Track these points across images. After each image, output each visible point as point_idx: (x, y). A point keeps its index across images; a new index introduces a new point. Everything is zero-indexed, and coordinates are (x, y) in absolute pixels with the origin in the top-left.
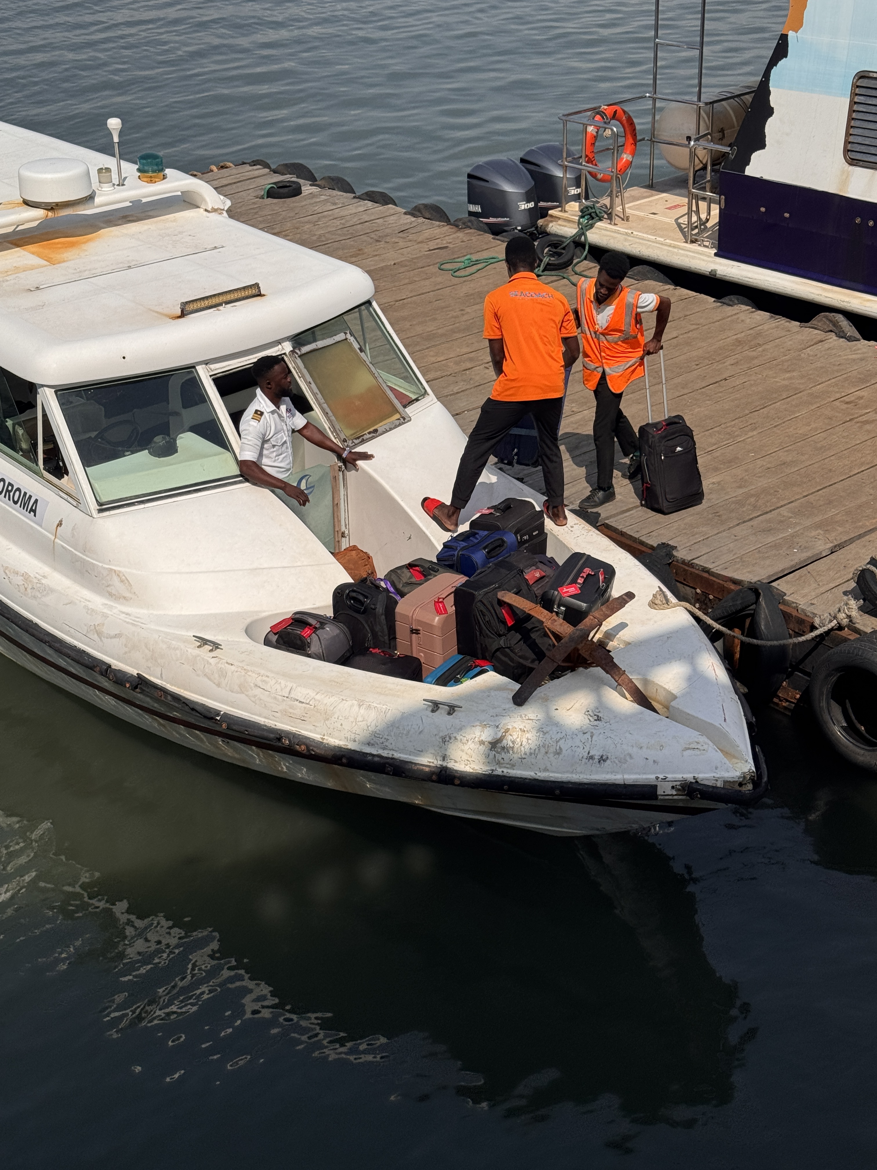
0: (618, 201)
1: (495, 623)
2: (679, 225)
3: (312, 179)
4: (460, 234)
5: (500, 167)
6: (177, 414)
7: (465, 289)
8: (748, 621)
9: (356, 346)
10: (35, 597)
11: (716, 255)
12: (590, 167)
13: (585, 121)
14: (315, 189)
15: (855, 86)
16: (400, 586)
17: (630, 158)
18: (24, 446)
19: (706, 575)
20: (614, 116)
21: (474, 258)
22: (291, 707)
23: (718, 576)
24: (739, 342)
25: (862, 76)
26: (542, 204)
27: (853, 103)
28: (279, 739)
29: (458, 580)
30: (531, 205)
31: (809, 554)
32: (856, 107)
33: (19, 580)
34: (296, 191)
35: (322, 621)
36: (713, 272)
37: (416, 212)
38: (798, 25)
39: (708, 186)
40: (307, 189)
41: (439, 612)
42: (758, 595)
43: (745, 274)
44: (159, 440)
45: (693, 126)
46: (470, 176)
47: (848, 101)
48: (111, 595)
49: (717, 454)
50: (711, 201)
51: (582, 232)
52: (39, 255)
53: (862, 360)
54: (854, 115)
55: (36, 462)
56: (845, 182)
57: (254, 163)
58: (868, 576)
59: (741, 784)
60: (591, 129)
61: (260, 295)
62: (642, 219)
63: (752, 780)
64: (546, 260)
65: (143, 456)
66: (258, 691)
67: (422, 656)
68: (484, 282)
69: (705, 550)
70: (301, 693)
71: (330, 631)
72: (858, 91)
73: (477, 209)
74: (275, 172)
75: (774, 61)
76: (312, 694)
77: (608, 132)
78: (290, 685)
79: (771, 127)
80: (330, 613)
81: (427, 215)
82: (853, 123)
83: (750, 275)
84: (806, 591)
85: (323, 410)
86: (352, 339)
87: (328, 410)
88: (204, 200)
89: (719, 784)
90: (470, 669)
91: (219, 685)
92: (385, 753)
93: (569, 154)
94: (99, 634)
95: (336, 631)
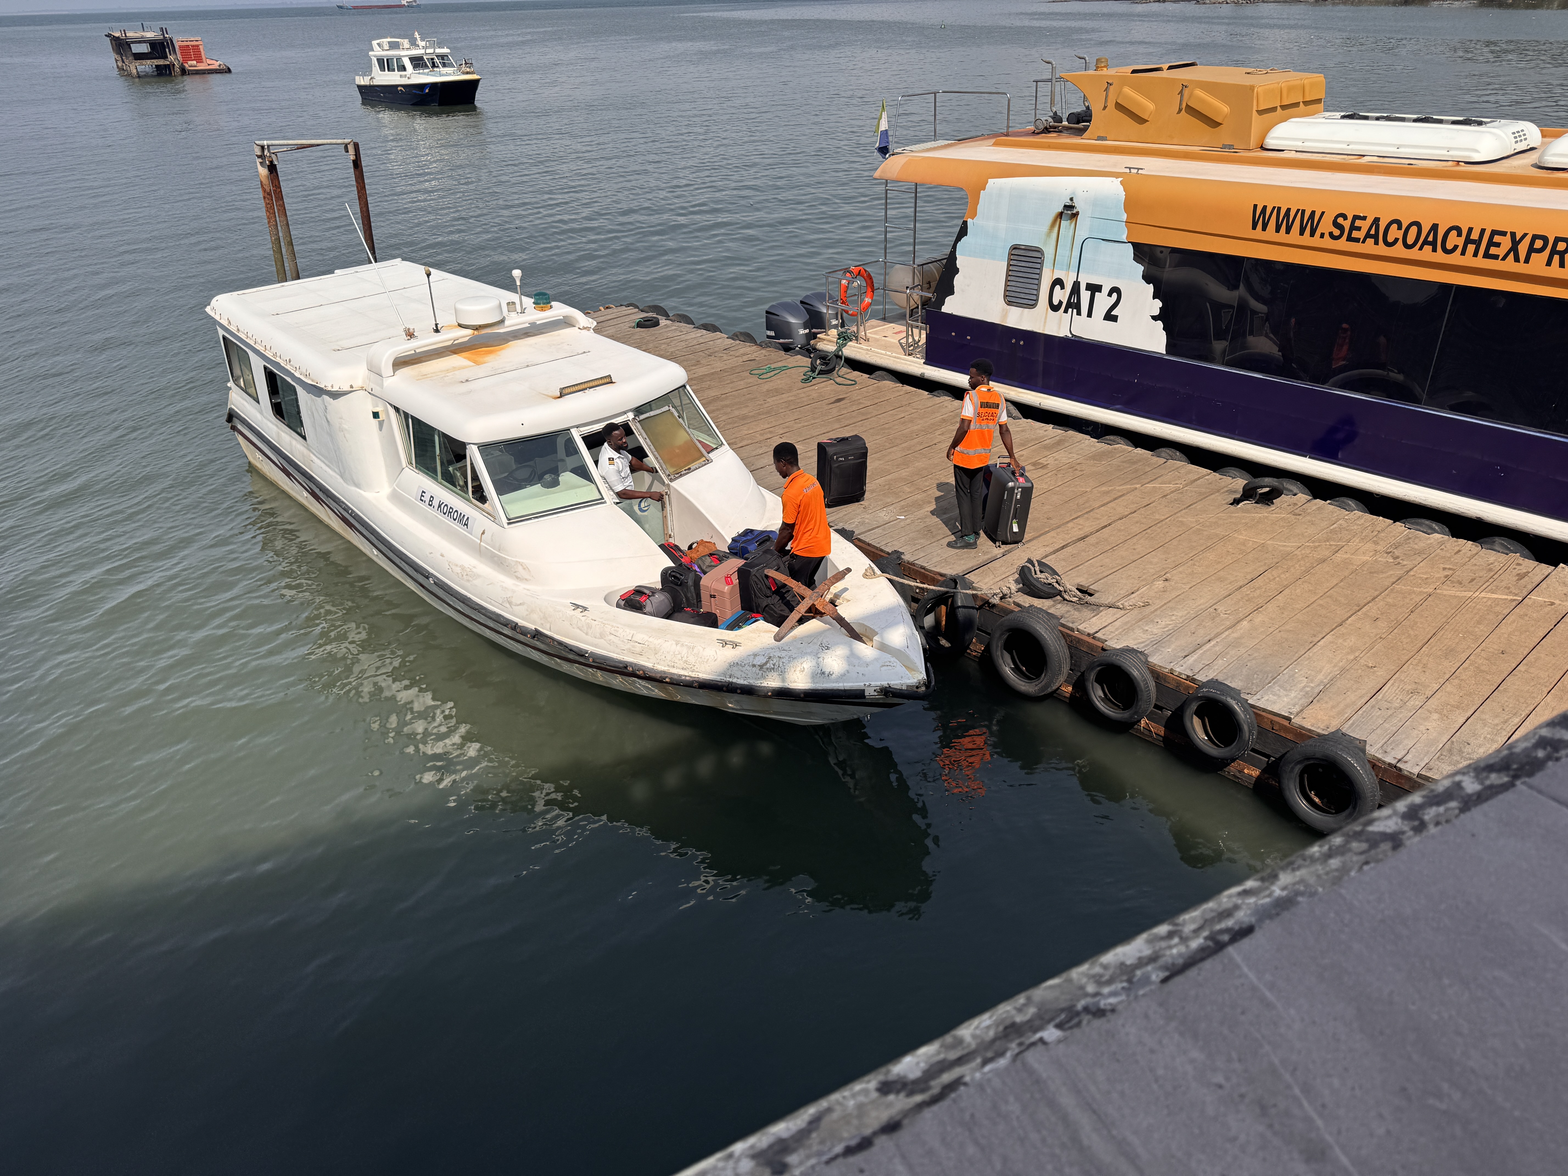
0: (862, 328)
1: (764, 589)
2: (901, 344)
3: (667, 316)
4: (763, 351)
5: (789, 308)
6: (563, 460)
7: (766, 387)
8: (950, 600)
9: (676, 414)
10: (468, 581)
11: (924, 363)
12: (844, 307)
13: (840, 277)
14: (668, 322)
15: (1010, 254)
16: (704, 568)
17: (870, 301)
18: (461, 483)
19: (923, 571)
20: (859, 273)
21: (773, 366)
22: (634, 647)
23: (930, 571)
24: (944, 420)
25: (1015, 247)
26: (814, 330)
27: (1009, 265)
28: (626, 667)
29: (739, 562)
30: (807, 331)
31: (989, 556)
32: (1011, 268)
33: (458, 570)
34: (656, 324)
35: (653, 591)
36: (923, 374)
37: (734, 337)
38: (974, 215)
39: (920, 318)
40: (663, 322)
41: (728, 584)
42: (956, 583)
43: (943, 375)
44: (548, 477)
45: (910, 280)
46: (767, 312)
47: (1005, 264)
48: (517, 578)
49: (929, 493)
50: (921, 329)
51: (839, 350)
52: (469, 359)
53: (1022, 431)
54: (1010, 273)
55: (467, 492)
56: (1005, 315)
57: (628, 305)
58: (1026, 570)
59: (917, 687)
60: (844, 282)
61: (612, 382)
62: (877, 340)
63: (924, 684)
64: (819, 368)
65: (537, 488)
66: (612, 637)
67: (718, 613)
68: (779, 382)
69: (922, 554)
70: (639, 637)
71: (659, 598)
72: (1012, 257)
73: (772, 333)
74: (642, 311)
75: (959, 238)
76: (646, 638)
77: (855, 284)
78: (632, 632)
79: (958, 280)
80: (659, 586)
81: (742, 339)
82: (1009, 278)
83: (946, 376)
84: (986, 580)
85: (654, 456)
86: (673, 410)
87: (658, 456)
88: (578, 322)
89: (904, 688)
90: (748, 619)
91: (587, 634)
92: (693, 675)
93: (831, 297)
94: (510, 603)
95: (662, 597)
